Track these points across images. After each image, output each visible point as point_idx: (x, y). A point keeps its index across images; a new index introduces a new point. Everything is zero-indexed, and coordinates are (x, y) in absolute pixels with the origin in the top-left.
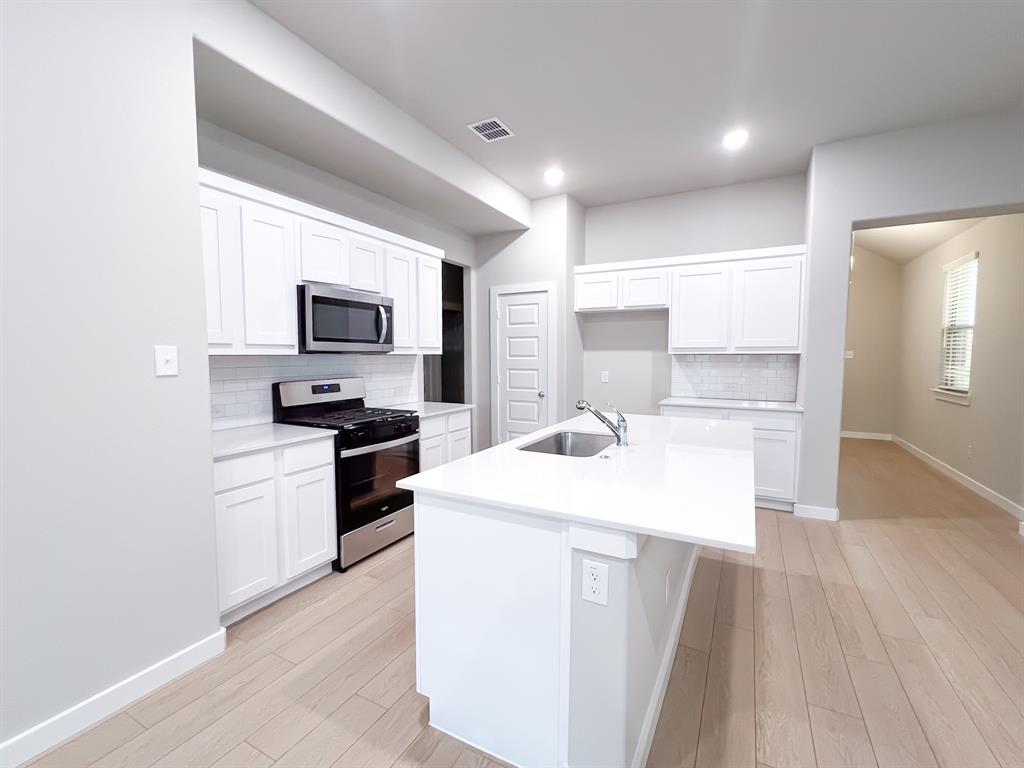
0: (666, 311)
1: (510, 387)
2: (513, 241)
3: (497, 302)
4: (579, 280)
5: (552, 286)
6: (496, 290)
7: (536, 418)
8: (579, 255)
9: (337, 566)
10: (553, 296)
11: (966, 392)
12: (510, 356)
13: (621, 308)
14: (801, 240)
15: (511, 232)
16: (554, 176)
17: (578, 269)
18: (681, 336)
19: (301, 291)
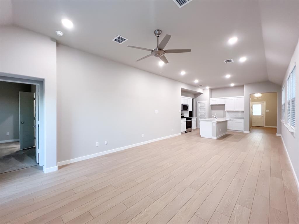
0: (225, 105)
1: (200, 116)
3: (198, 104)
4: (211, 100)
5: (207, 101)
6: (198, 102)
8: (211, 97)
9: (186, 132)
10: (207, 103)
12: (200, 111)
14: (244, 96)
15: (200, 94)
16: (208, 88)
17: (211, 99)
18: (227, 108)
19: (182, 105)
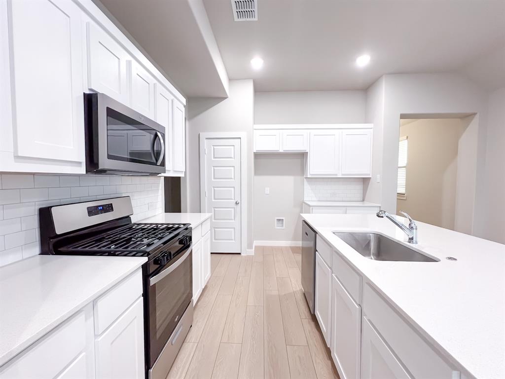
0: (306, 154)
1: (215, 199)
2: (217, 104)
4: (256, 133)
5: (243, 135)
6: (203, 135)
7: (233, 218)
10: (244, 141)
11: (404, 194)
12: (214, 178)
13: (281, 151)
16: (257, 63)
17: (256, 126)
18: (314, 168)
